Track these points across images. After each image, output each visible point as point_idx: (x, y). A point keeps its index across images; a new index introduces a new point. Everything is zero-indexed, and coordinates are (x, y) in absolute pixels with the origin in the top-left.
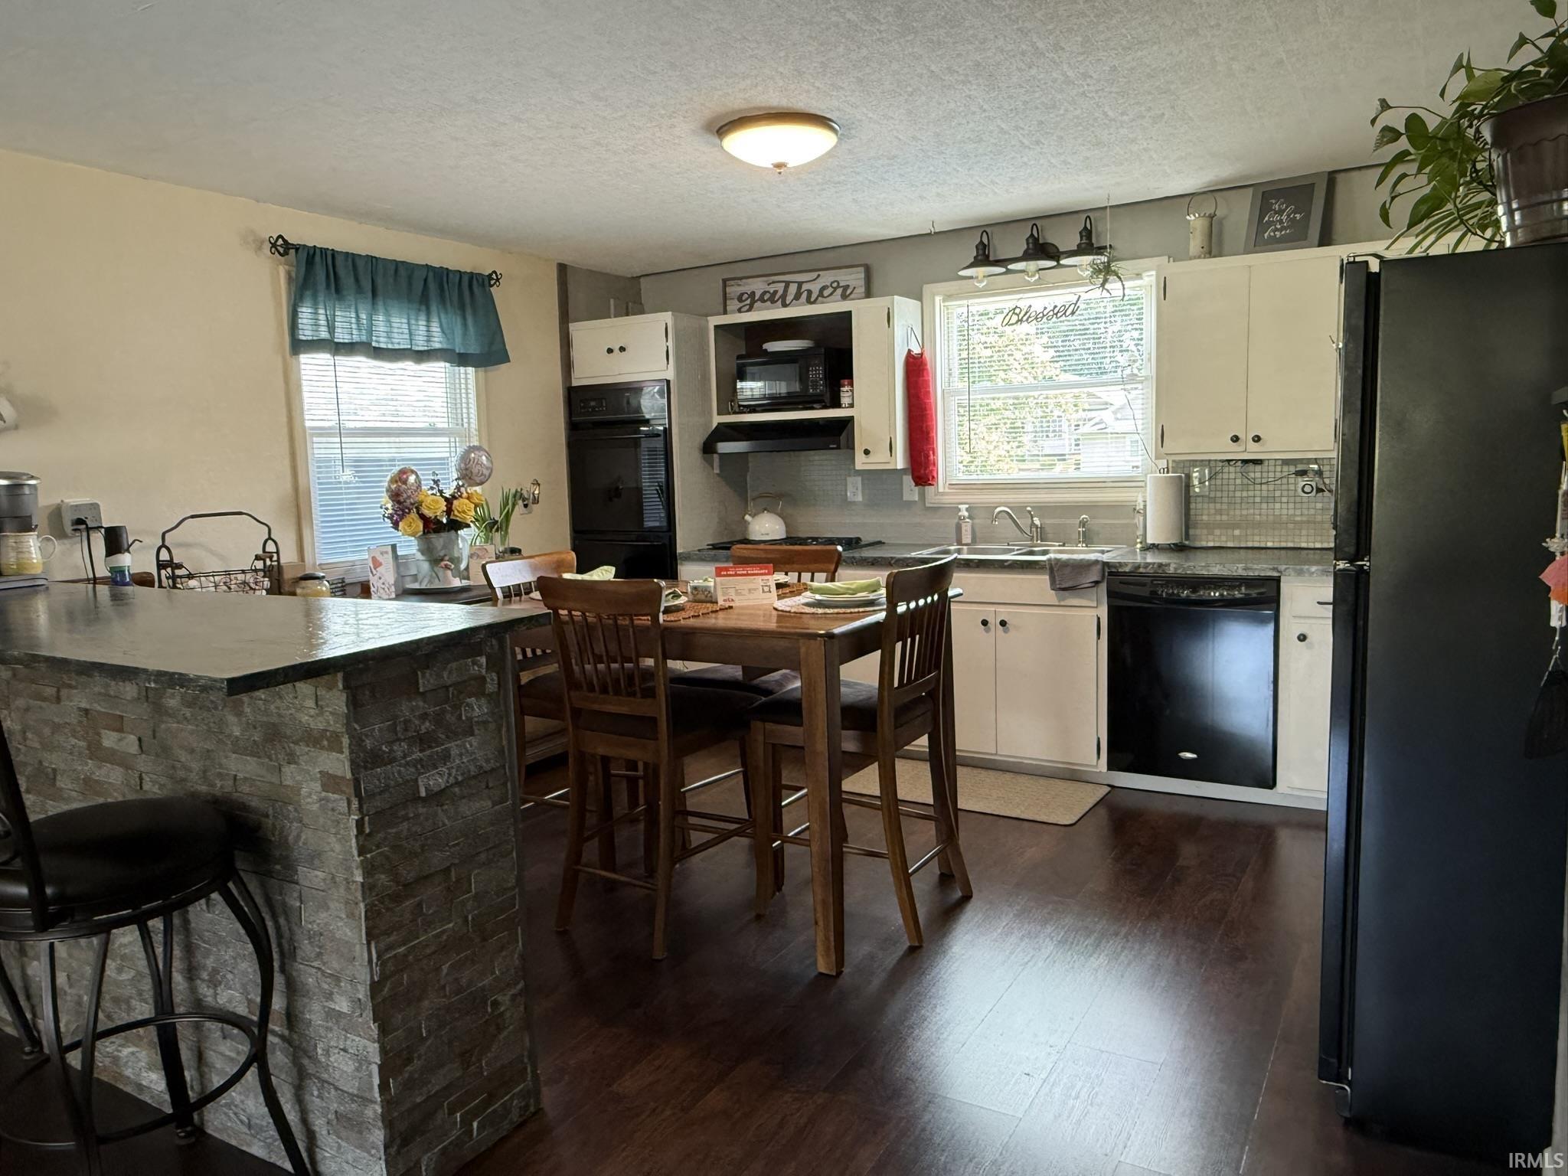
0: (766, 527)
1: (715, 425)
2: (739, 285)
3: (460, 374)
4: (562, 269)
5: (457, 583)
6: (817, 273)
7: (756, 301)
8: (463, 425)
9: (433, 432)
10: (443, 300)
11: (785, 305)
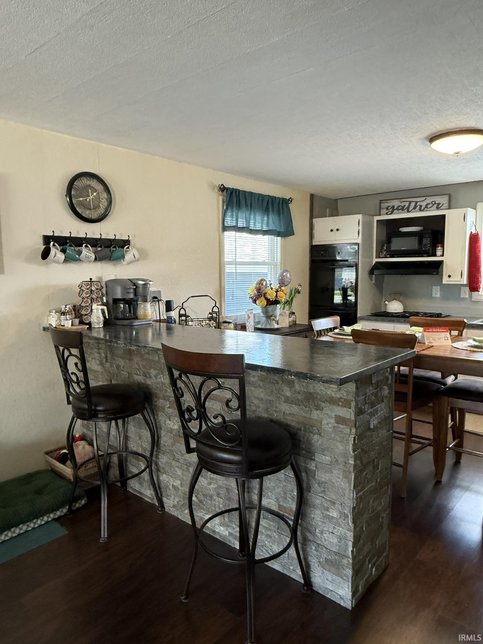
0: (395, 307)
1: (374, 263)
2: (387, 203)
3: (274, 240)
4: (312, 196)
5: (276, 326)
6: (425, 198)
7: (395, 210)
8: (274, 261)
9: (264, 263)
10: (273, 211)
11: (408, 211)
